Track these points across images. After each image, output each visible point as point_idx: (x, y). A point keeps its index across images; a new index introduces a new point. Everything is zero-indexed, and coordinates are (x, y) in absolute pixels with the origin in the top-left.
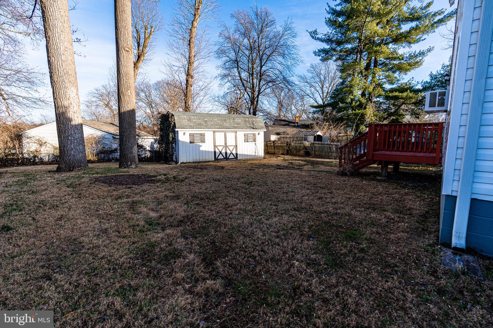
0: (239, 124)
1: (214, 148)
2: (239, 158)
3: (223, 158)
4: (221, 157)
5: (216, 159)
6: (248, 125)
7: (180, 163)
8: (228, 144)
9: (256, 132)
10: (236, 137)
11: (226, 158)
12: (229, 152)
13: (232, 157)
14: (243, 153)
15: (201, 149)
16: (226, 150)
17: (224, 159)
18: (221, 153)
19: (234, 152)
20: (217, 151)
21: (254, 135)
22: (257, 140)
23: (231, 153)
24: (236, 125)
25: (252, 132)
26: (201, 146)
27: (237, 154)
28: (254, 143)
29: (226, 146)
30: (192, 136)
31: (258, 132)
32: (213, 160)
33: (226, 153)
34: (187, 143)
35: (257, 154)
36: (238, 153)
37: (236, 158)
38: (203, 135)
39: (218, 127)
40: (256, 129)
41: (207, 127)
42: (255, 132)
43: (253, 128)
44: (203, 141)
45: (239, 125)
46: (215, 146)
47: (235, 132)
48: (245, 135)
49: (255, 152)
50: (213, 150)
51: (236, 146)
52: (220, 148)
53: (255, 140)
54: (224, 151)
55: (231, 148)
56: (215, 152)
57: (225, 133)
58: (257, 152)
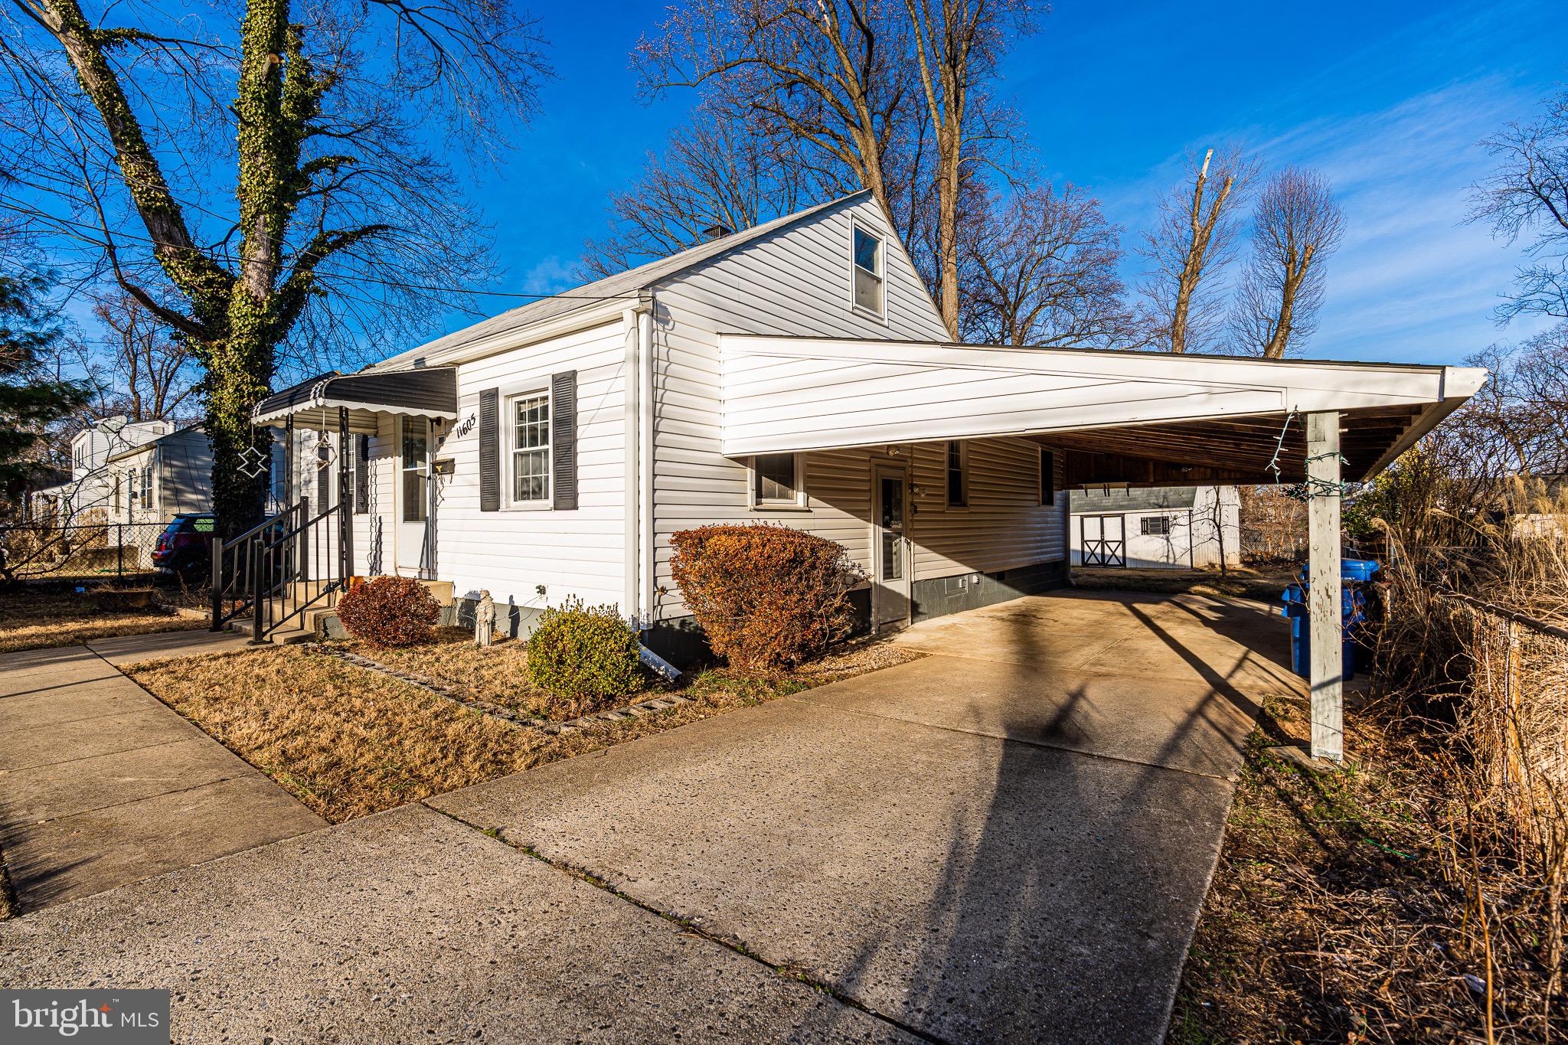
1: (1083, 545)
2: (1128, 566)
3: (1097, 562)
4: (1093, 560)
5: (1085, 564)
6: (1151, 502)
8: (1106, 539)
10: (1123, 526)
11: (1103, 563)
12: (1107, 552)
13: (1113, 561)
14: (1139, 556)
16: (1103, 548)
17: (1099, 564)
18: (1093, 552)
19: (1119, 553)
20: (1086, 549)
21: (1165, 519)
23: (1114, 554)
24: (1124, 504)
25: (1158, 515)
27: (1124, 558)
28: (1165, 536)
29: (1103, 542)
31: (1173, 514)
32: (1080, 564)
33: (1103, 554)
35: (1171, 561)
36: (1128, 555)
37: (1124, 564)
39: (1089, 508)
40: (1168, 507)
42: (1165, 514)
43: (1161, 507)
46: (1084, 542)
47: (1122, 516)
48: (1143, 520)
49: (1168, 557)
50: (1080, 548)
51: (1123, 542)
52: (1093, 545)
53: (1166, 531)
54: (1098, 550)
55: (1113, 546)
56: (1083, 552)
57: (1102, 517)
58: (1171, 555)
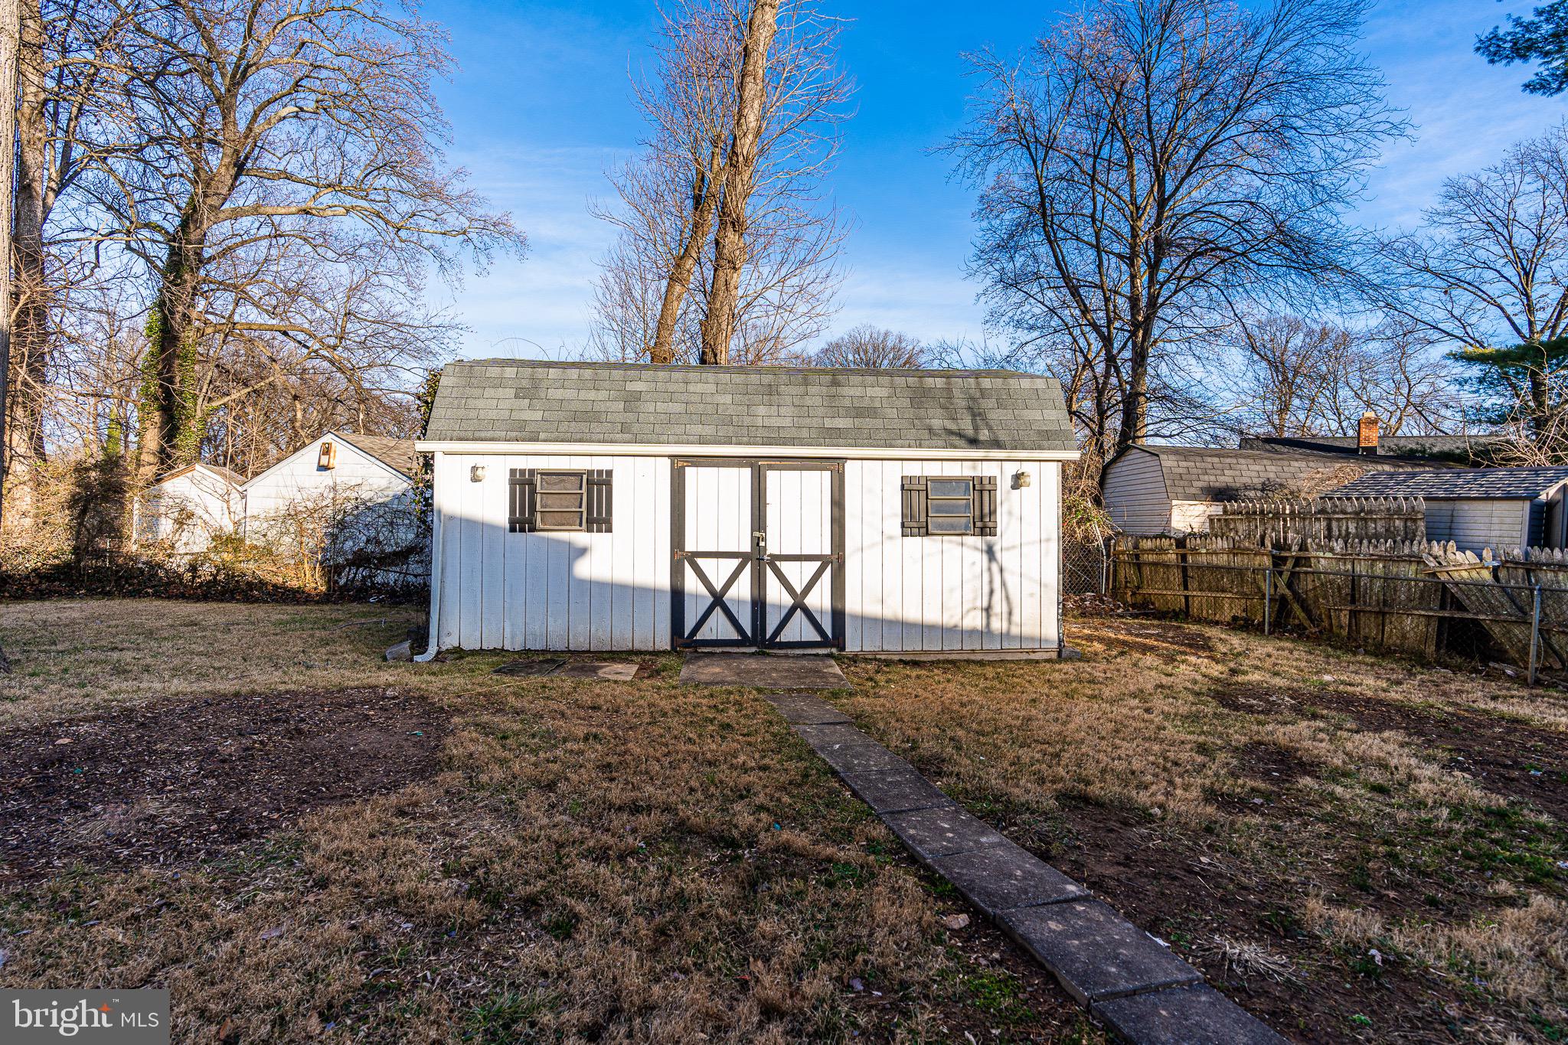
0: (869, 412)
1: (676, 571)
2: (852, 646)
3: (734, 635)
4: (718, 628)
5: (685, 643)
6: (937, 423)
7: (432, 650)
8: (772, 548)
9: (996, 468)
10: (838, 504)
11: (758, 639)
12: (776, 594)
13: (798, 630)
14: (891, 610)
15: (583, 569)
16: (759, 582)
17: (744, 641)
18: (718, 600)
19: (820, 599)
20: (691, 583)
21: (982, 488)
22: (1002, 519)
23: (799, 605)
24: (841, 423)
25: (966, 470)
26: (583, 551)
27: (838, 615)
28: (977, 541)
29: (758, 560)
30: (523, 484)
31: (1011, 469)
32: (664, 642)
33: (759, 605)
34: (493, 528)
35: (998, 624)
36: (852, 604)
37: (836, 638)
38: (600, 484)
39: (708, 430)
40: (997, 444)
41: (630, 432)
42: (988, 470)
43: (974, 442)
44: (600, 520)
45: (868, 423)
46: (681, 557)
47: (836, 467)
48: (907, 487)
49: (988, 610)
50: (664, 581)
51: (835, 562)
52: (718, 572)
53: (984, 525)
54: (742, 590)
55: (798, 574)
56: (677, 595)
57: (758, 468)
58: (999, 606)
